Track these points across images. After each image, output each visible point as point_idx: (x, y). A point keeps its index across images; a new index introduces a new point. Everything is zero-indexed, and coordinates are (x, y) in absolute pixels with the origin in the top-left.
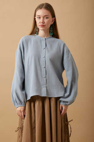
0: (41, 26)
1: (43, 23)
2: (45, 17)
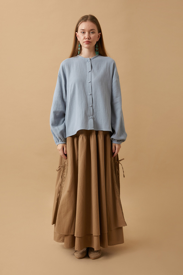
0: (86, 43)
1: (89, 39)
2: (91, 32)
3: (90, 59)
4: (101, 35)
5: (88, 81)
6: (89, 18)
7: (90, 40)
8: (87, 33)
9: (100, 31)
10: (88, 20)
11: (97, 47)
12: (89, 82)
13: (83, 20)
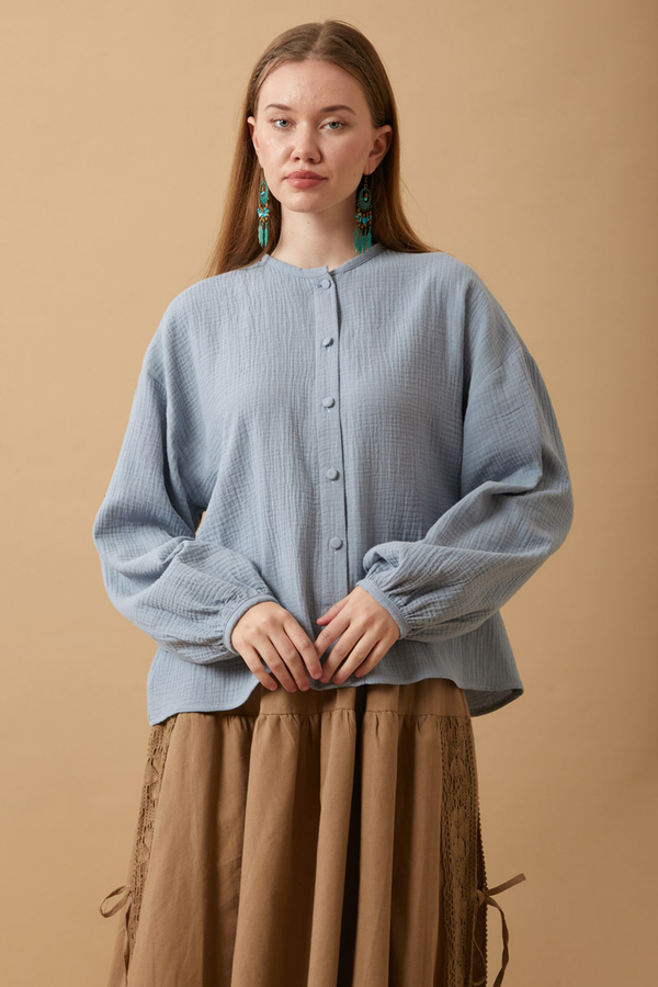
0: (296, 182)
1: (311, 161)
2: (328, 120)
3: (332, 274)
4: (392, 141)
5: (320, 396)
6: (319, 43)
7: (318, 169)
8: (303, 126)
9: (385, 114)
10: (311, 55)
11: (367, 206)
12: (327, 402)
13: (286, 55)
